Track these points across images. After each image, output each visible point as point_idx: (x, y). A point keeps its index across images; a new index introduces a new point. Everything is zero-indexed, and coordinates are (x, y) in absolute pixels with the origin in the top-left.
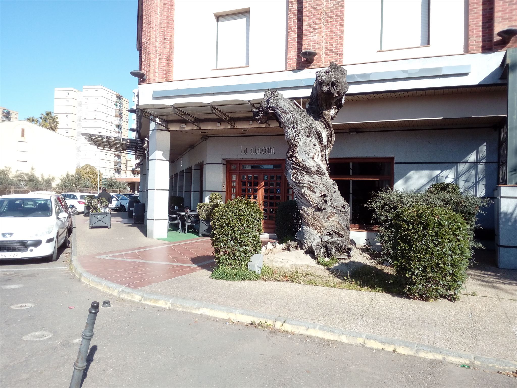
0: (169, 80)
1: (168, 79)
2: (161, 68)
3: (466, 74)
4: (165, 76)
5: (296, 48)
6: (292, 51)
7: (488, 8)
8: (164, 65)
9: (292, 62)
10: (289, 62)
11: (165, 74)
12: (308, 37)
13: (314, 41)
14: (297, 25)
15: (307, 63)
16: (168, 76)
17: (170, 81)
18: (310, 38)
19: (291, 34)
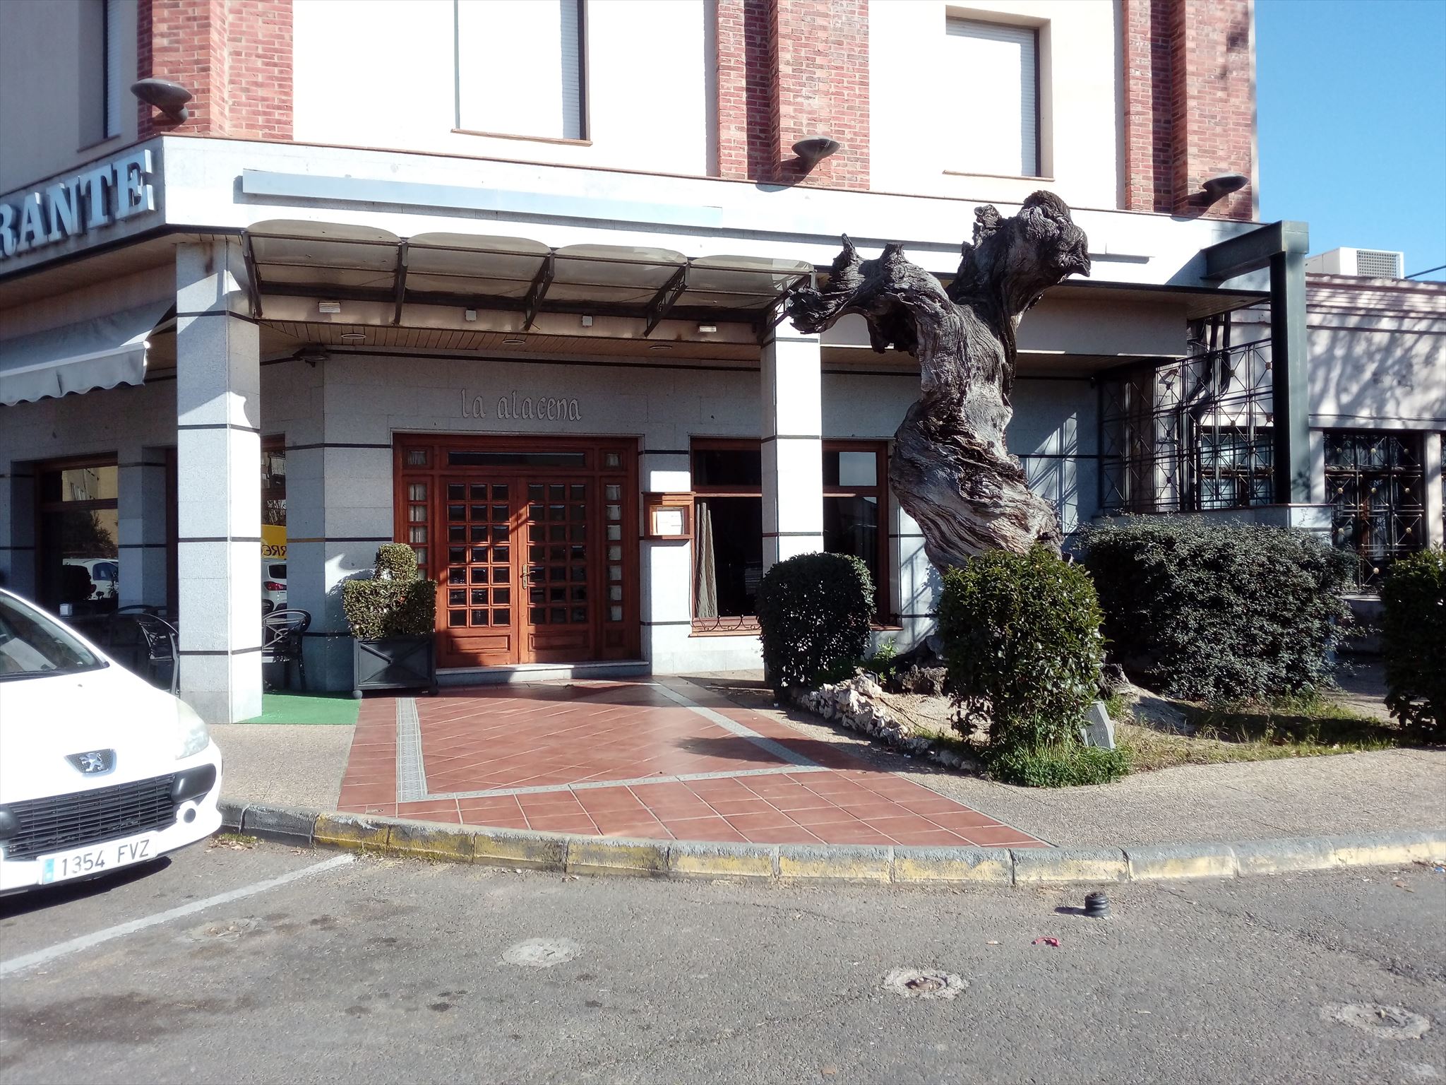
0: (283, 137)
1: (279, 133)
2: (247, 90)
3: (1144, 260)
4: (261, 119)
5: (745, 120)
6: (733, 127)
7: (1163, 120)
8: (260, 79)
9: (733, 158)
10: (725, 155)
11: (265, 113)
12: (795, 97)
13: (810, 113)
14: (744, 54)
15: (795, 171)
16: (279, 122)
17: (286, 139)
18: (799, 100)
19: (729, 75)
